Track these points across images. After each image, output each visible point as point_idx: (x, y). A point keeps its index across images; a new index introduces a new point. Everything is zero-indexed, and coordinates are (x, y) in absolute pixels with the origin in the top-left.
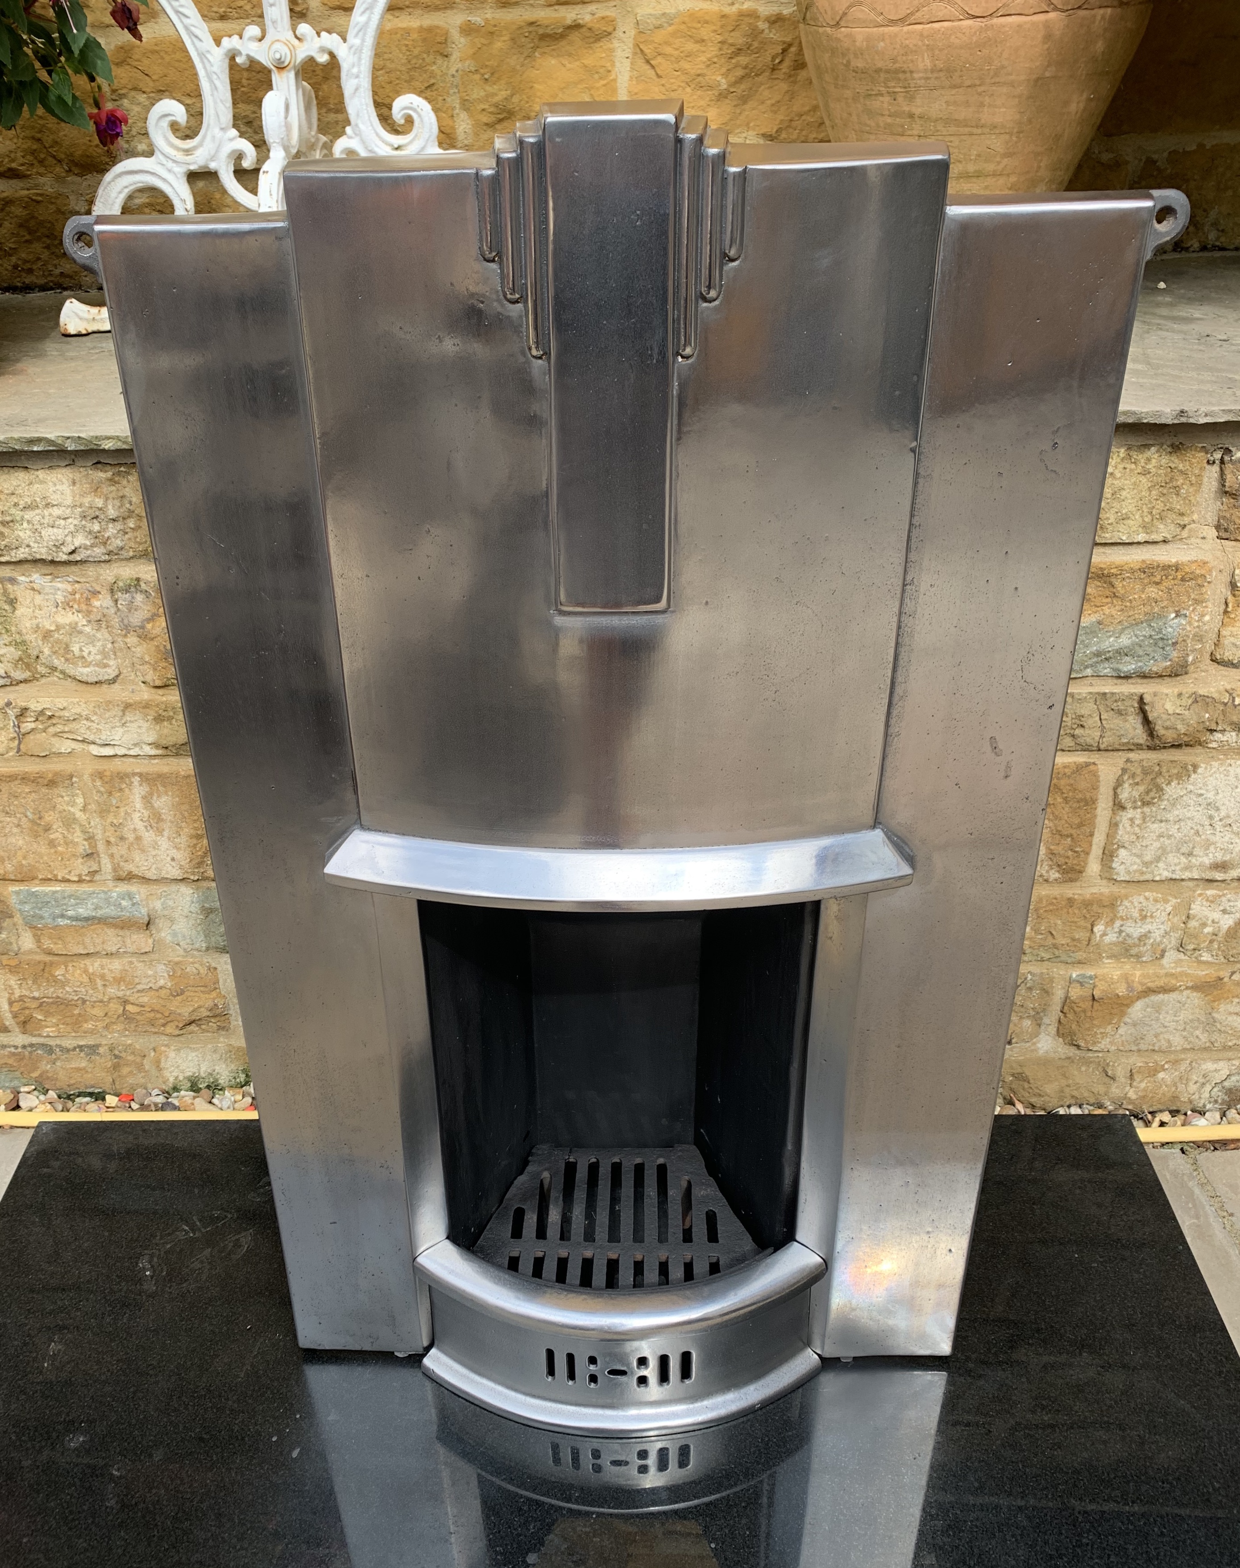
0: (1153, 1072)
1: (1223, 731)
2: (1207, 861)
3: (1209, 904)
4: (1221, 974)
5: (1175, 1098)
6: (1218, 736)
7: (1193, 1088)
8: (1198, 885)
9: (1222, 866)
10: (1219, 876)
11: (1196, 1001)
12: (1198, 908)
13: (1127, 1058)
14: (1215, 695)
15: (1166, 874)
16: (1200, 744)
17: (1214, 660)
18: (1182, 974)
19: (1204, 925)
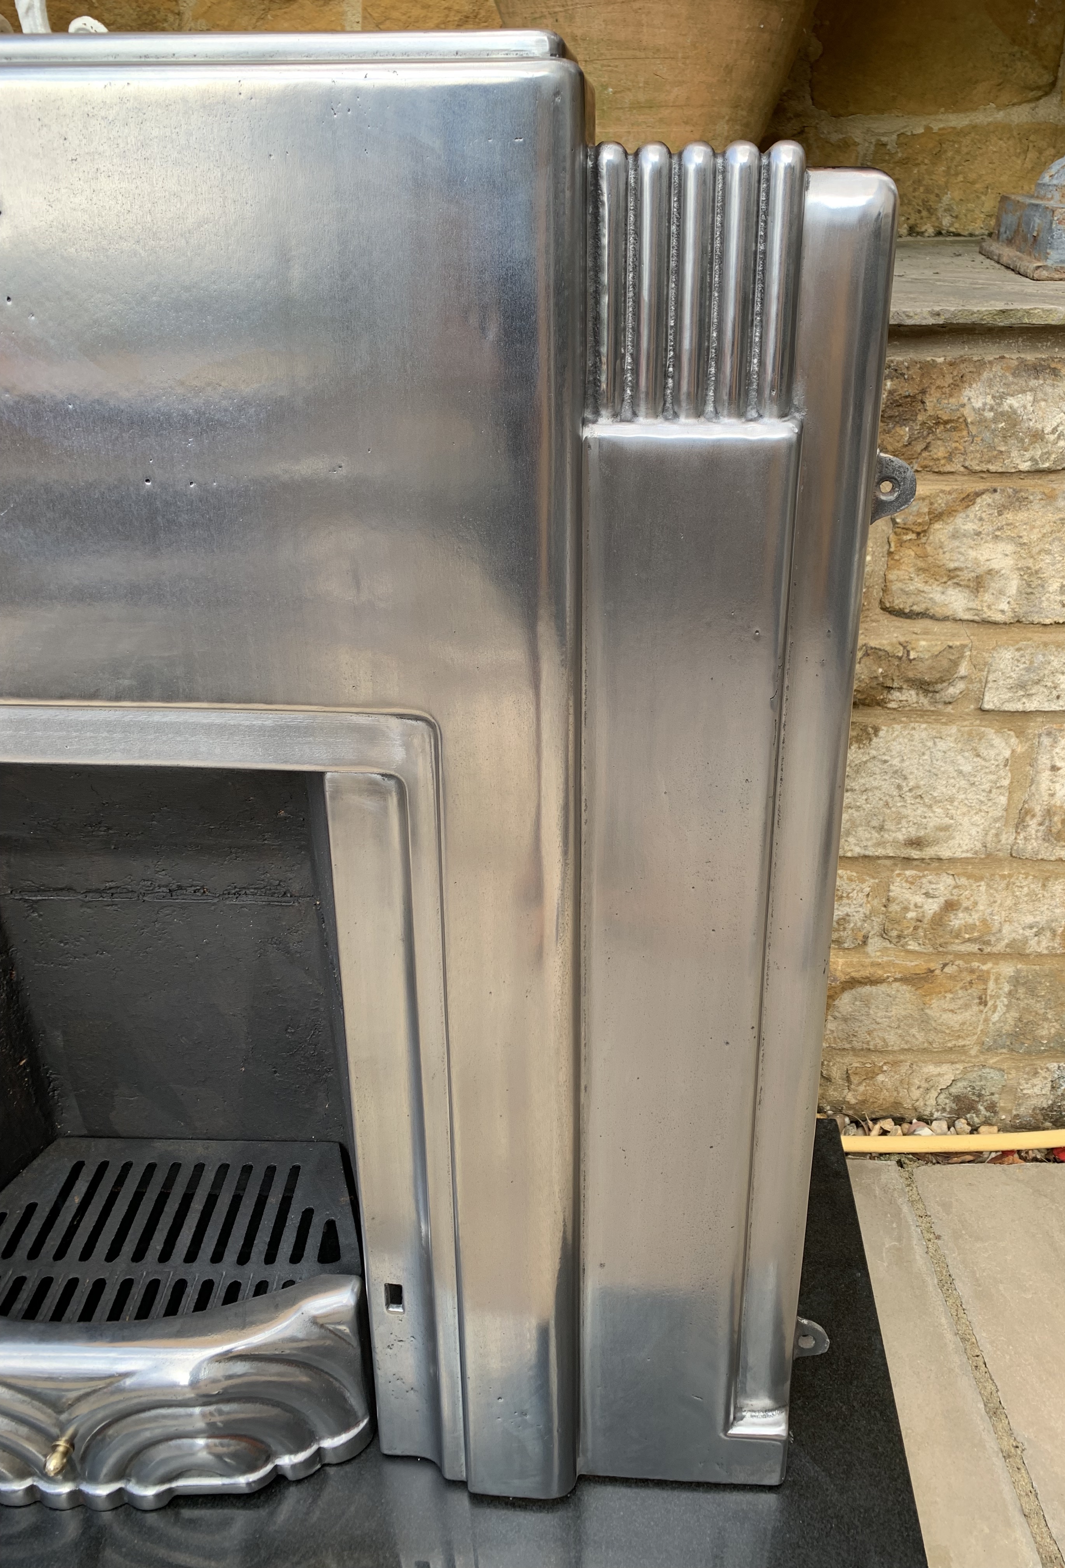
0: (870, 1075)
1: (900, 689)
2: (901, 837)
3: (908, 886)
4: (932, 966)
5: (897, 1104)
6: (896, 695)
7: (916, 1093)
8: (895, 865)
9: (916, 843)
10: (915, 854)
11: (908, 995)
12: (899, 889)
13: (843, 1056)
14: (888, 648)
15: (857, 850)
16: (878, 704)
17: (884, 609)
18: (891, 964)
19: (906, 909)
